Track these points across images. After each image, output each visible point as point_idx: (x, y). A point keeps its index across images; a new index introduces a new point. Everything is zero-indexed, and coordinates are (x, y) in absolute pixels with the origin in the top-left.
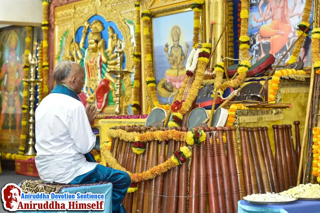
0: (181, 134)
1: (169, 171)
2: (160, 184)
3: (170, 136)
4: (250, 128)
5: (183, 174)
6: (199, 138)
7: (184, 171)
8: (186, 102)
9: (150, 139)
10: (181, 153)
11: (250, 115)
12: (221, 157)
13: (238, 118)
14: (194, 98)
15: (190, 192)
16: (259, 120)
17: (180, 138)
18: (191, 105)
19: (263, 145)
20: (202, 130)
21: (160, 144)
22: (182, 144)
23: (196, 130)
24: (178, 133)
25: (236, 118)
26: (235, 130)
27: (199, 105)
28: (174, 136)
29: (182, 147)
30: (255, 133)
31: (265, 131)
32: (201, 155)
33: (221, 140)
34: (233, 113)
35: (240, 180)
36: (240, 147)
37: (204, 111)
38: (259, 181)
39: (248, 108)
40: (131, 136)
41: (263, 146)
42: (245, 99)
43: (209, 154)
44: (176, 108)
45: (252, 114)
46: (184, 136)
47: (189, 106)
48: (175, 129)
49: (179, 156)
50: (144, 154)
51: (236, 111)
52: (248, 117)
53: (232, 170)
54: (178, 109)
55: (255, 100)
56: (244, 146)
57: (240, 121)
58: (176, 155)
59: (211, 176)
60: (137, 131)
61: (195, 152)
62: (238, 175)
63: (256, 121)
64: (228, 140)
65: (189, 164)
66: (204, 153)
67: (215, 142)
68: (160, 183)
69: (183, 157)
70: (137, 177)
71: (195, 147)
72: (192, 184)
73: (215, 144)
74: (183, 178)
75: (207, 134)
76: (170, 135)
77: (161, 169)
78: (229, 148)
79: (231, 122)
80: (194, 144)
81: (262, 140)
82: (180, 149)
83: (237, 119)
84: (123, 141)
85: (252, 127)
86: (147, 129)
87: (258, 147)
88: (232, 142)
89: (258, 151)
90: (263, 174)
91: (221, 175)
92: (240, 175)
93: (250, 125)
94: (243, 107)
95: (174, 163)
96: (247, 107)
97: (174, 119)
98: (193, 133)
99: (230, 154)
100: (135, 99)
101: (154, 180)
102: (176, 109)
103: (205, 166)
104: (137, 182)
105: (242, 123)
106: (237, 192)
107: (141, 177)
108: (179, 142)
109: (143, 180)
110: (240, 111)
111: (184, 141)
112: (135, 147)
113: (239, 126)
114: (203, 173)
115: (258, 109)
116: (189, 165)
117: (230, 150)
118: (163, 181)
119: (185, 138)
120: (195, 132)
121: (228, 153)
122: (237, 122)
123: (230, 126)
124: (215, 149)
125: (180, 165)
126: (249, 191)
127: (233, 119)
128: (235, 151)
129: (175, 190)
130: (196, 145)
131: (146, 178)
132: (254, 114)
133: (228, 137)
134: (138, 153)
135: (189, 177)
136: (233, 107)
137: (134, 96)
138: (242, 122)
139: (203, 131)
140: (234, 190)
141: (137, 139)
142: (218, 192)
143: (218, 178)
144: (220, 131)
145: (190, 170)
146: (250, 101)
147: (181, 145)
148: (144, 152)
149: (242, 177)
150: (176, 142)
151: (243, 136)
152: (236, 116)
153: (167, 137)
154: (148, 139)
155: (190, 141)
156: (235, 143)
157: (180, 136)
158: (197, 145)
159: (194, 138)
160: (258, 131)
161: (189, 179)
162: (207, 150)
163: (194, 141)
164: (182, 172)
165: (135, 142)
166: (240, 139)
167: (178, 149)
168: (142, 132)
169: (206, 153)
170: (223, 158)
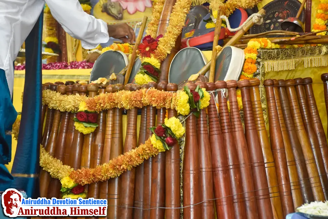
0: (166, 97)
1: (146, 161)
2: (130, 187)
3: (146, 100)
4: (282, 81)
5: (172, 167)
6: (198, 102)
7: (173, 161)
8: (165, 38)
9: (108, 106)
10: (167, 129)
11: (282, 59)
12: (235, 134)
13: (261, 64)
14: (180, 29)
15: (186, 199)
16: (297, 65)
17: (165, 104)
18: (174, 43)
19: (304, 110)
20: (202, 87)
21: (126, 114)
22: (167, 114)
23: (191, 87)
24: (160, 94)
25: (259, 63)
26: (257, 85)
27: (188, 44)
28: (154, 100)
29: (168, 119)
30: (290, 89)
31: (308, 85)
32: (202, 132)
33: (234, 104)
34: (254, 56)
35: (269, 174)
36: (266, 116)
37: (197, 53)
38: (301, 176)
39: (278, 46)
40: (70, 102)
41: (305, 113)
42: (269, 29)
43: (215, 129)
44: (147, 49)
45: (286, 55)
46: (172, 99)
47: (171, 44)
48: (154, 88)
49: (164, 135)
50: (95, 134)
51: (258, 52)
52: (280, 62)
53: (255, 158)
54: (152, 51)
55: (288, 30)
56: (273, 114)
57: (266, 70)
58: (158, 133)
59: (220, 169)
60: (80, 92)
61: (191, 127)
62: (266, 165)
63: (292, 68)
64: (247, 103)
65: (181, 148)
66: (206, 129)
67: (224, 108)
68: (129, 185)
69: (171, 136)
70: (86, 175)
71: (191, 118)
72: (189, 184)
73: (224, 111)
74: (173, 175)
75: (210, 93)
76: (145, 98)
77: (131, 161)
78: (249, 119)
79: (250, 71)
80: (189, 114)
81: (302, 101)
82: (163, 123)
83: (261, 66)
84: (54, 110)
85: (284, 79)
86: (100, 88)
87: (296, 115)
88: (253, 106)
89: (298, 121)
90: (307, 162)
91: (237, 167)
92: (269, 165)
93: (281, 75)
94: (270, 44)
95: (156, 148)
96: (276, 43)
97: (146, 69)
98: (187, 93)
99: (250, 128)
100: (50, 33)
101: (117, 180)
102: (147, 52)
103: (209, 151)
104: (86, 185)
105: (268, 73)
106: (266, 197)
107: (94, 176)
108: (163, 110)
109: (97, 180)
110: (266, 50)
111: (172, 108)
112: (80, 121)
113: (263, 79)
114: (207, 165)
115: (296, 46)
116: (181, 150)
117: (249, 122)
118: (135, 181)
119: (173, 103)
120: (191, 91)
121: (246, 127)
122: (260, 71)
123: (248, 79)
124: (225, 121)
125: (167, 150)
126: (285, 194)
127: (254, 66)
128: (259, 122)
129: (158, 196)
130: (193, 115)
131: (103, 176)
132: (288, 57)
133: (246, 99)
134: (85, 131)
135: (183, 173)
136: (254, 43)
137: (49, 29)
138: (270, 70)
139: (204, 90)
140: (261, 193)
141: (83, 107)
142: (233, 197)
143: (232, 171)
144: (231, 89)
145: (183, 159)
146: (279, 32)
147: (166, 116)
148: (95, 130)
149: (273, 169)
150: (156, 111)
151: (270, 96)
152: (259, 60)
153: (140, 101)
154: (103, 107)
155: (184, 108)
156: (257, 109)
157: (164, 99)
158: (195, 114)
159: (190, 102)
160: (295, 87)
161: (183, 176)
162: (211, 123)
163: (190, 109)
164: (171, 164)
165: (81, 112)
166: (265, 102)
167: (161, 122)
168: (90, 93)
169: (210, 129)
170: (239, 135)
